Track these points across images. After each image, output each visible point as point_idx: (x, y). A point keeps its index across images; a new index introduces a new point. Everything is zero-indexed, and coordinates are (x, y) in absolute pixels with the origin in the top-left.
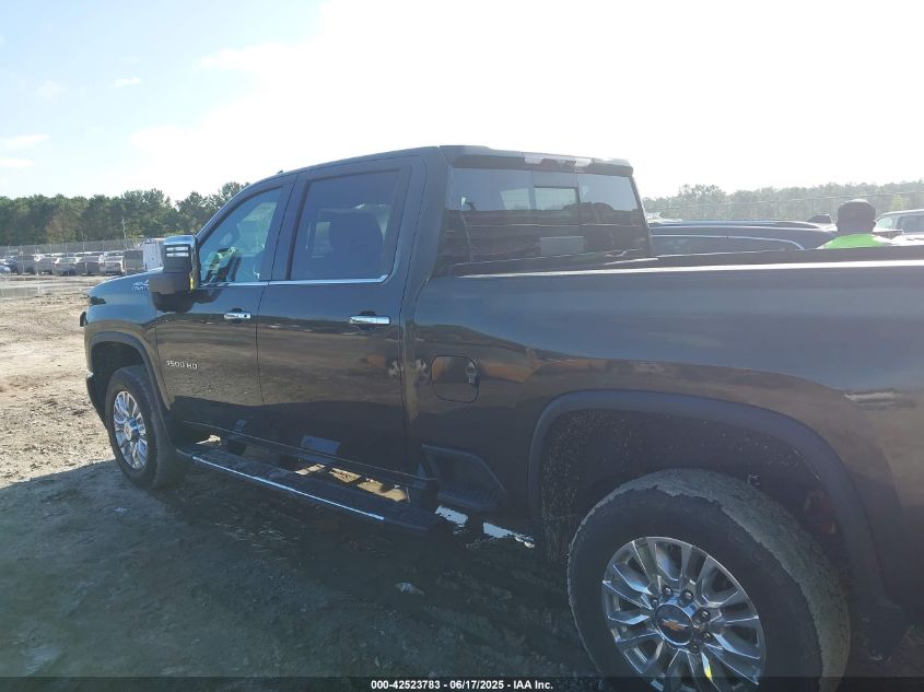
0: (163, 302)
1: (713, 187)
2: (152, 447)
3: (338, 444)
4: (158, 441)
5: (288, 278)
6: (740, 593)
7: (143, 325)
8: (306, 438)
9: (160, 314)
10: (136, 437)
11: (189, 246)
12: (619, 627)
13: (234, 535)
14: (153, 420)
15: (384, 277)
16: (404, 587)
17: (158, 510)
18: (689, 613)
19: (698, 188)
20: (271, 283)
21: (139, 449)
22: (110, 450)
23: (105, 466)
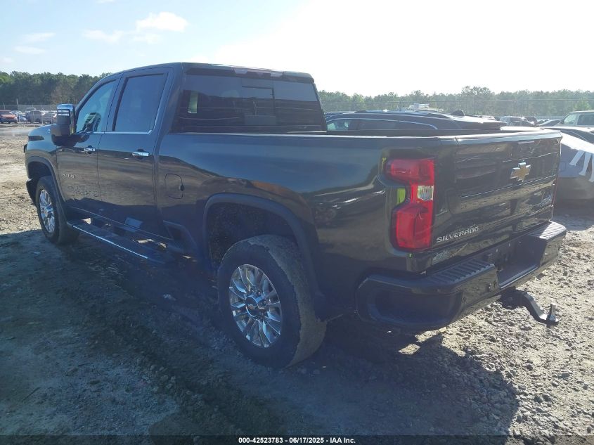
0: (57, 141)
1: (485, 89)
2: (56, 221)
3: (141, 222)
4: (59, 218)
5: (114, 130)
6: (274, 291)
7: (50, 153)
8: (128, 219)
9: (58, 147)
10: (50, 216)
11: (69, 110)
12: (236, 309)
13: (93, 269)
14: (57, 206)
15: (150, 131)
16: (168, 296)
17: (57, 253)
18: (257, 300)
19: (475, 88)
20: (106, 133)
21: (51, 222)
22: (38, 223)
23: (38, 232)
